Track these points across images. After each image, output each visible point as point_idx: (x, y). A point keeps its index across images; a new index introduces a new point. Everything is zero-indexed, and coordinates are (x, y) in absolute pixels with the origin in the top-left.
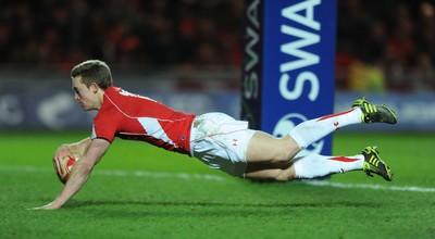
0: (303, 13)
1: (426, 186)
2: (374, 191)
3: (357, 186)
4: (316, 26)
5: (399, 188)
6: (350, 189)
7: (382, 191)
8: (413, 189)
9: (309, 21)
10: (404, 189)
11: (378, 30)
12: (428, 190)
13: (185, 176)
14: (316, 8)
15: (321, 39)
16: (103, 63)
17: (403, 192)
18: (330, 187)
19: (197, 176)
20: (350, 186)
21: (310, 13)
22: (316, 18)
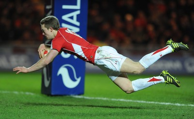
0: (72, 18)
1: (128, 99)
2: (104, 101)
3: (96, 98)
4: (78, 24)
5: (115, 100)
6: (93, 100)
7: (107, 101)
8: (122, 100)
9: (74, 22)
10: (118, 100)
11: (106, 27)
12: (129, 101)
13: (16, 93)
14: (78, 16)
15: (80, 30)
16: (55, 17)
17: (117, 101)
18: (84, 99)
19: (22, 93)
20: (93, 98)
21: (75, 18)
22: (78, 20)
